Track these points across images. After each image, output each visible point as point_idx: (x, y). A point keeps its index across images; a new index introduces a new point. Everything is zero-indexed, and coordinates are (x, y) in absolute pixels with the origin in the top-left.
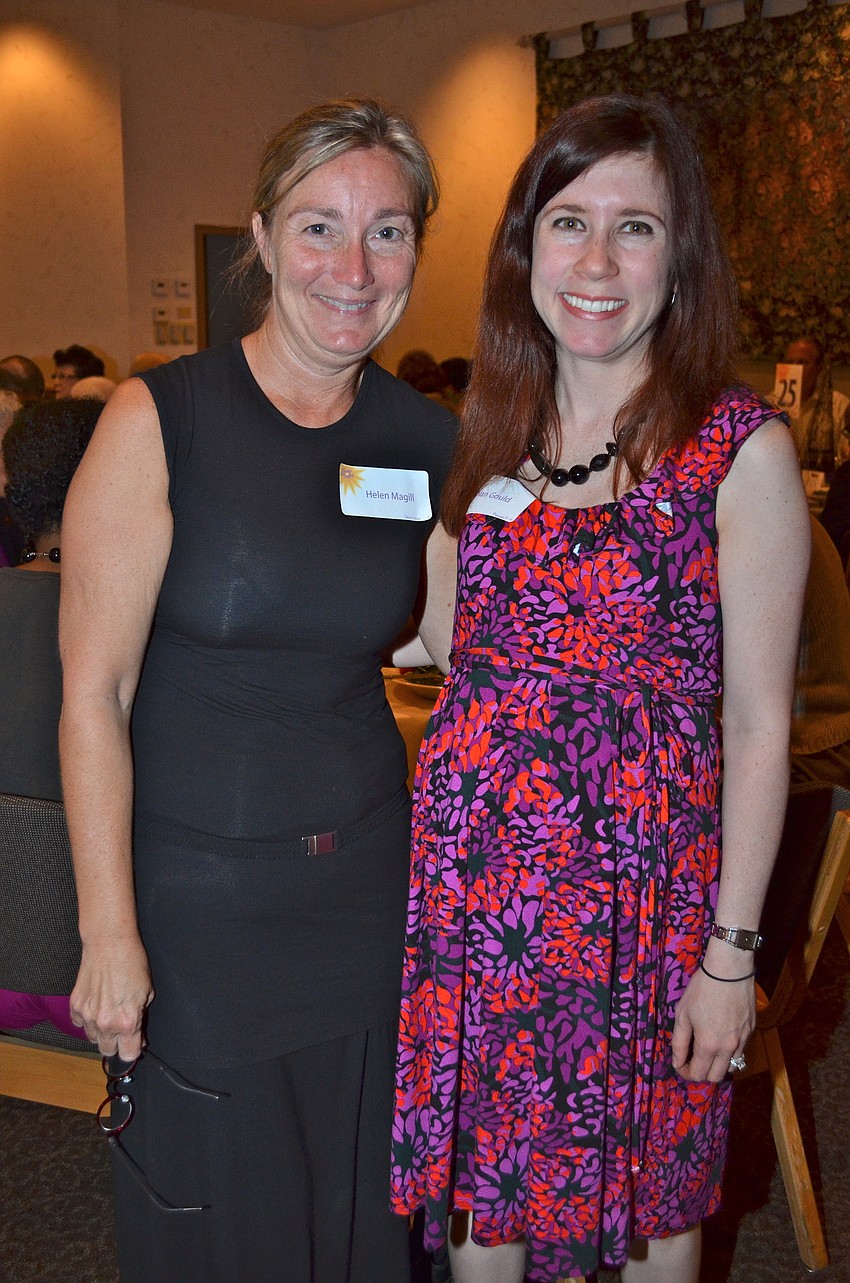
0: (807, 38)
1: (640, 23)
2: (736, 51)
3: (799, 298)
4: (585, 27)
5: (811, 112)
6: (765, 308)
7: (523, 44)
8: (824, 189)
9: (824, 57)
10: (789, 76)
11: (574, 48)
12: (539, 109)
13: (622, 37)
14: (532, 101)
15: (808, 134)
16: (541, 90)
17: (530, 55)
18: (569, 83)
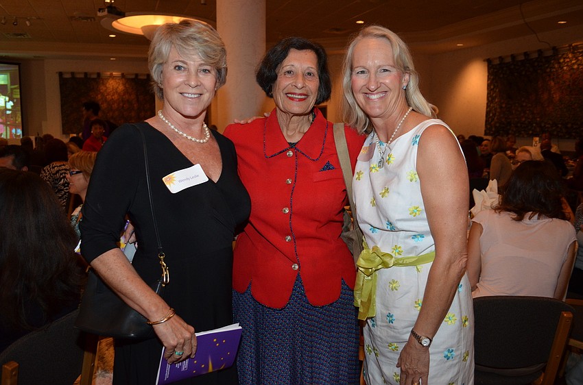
0: (552, 61)
1: (513, 57)
2: (536, 64)
3: (551, 122)
4: (500, 57)
5: (553, 78)
6: (543, 125)
7: (484, 61)
8: (557, 97)
9: (556, 66)
10: (548, 70)
11: (497, 62)
12: (488, 76)
13: (509, 60)
14: (486, 74)
15: (553, 84)
16: (489, 72)
17: (486, 64)
18: (496, 70)
